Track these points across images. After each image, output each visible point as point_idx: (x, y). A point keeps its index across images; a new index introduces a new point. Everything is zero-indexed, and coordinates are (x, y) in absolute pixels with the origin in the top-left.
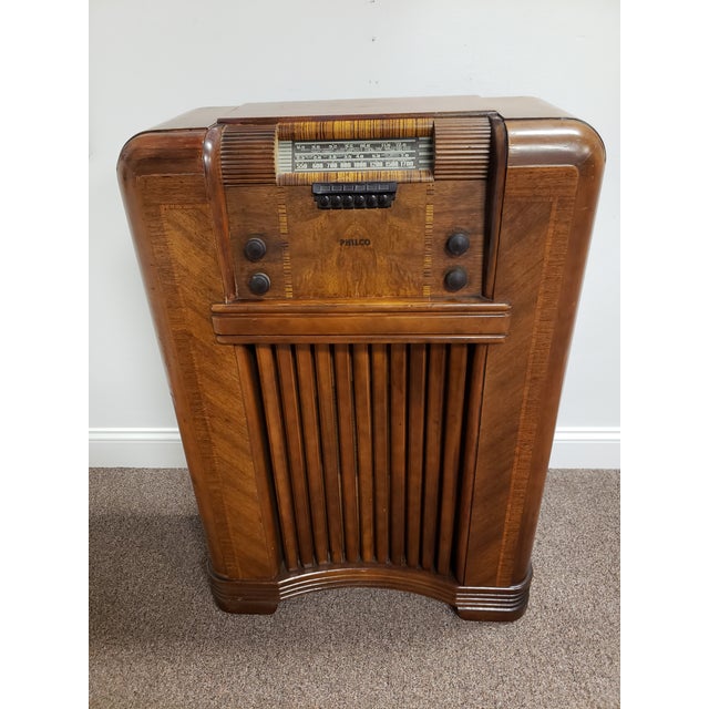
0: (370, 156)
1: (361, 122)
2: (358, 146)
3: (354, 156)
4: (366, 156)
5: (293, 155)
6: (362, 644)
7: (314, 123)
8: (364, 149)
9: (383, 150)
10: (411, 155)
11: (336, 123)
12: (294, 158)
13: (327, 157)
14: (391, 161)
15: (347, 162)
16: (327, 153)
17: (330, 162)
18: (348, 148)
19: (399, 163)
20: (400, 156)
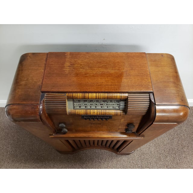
0: (102, 104)
1: (100, 94)
2: (98, 101)
3: (96, 104)
4: (101, 104)
5: (73, 103)
6: (94, 161)
7: (81, 94)
8: (100, 102)
9: (107, 102)
10: (117, 104)
11: (90, 94)
12: (74, 105)
13: (86, 104)
14: (110, 106)
15: (94, 106)
16: (86, 103)
17: (88, 106)
18: (94, 102)
19: (113, 107)
20: (114, 105)
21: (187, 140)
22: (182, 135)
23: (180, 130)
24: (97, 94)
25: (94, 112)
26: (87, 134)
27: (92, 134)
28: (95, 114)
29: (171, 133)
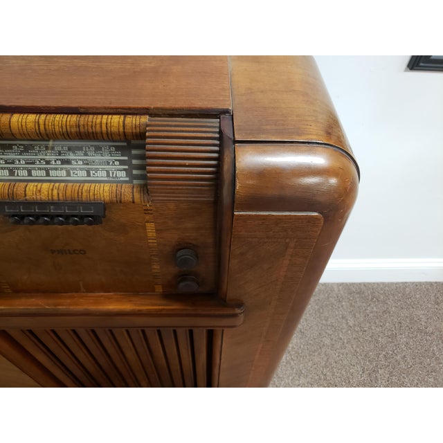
0: (69, 162)
1: (51, 117)
2: (51, 148)
3: (48, 162)
4: (63, 162)
8: (60, 153)
9: (86, 154)
10: (122, 163)
13: (13, 163)
14: (97, 170)
15: (40, 169)
16: (12, 156)
17: (18, 169)
18: (39, 151)
19: (108, 172)
20: (108, 164)
21: (414, 372)
22: (398, 358)
23: (393, 344)
24: (43, 117)
25: (40, 191)
26: (50, 301)
27: (69, 301)
28: (44, 196)
29: (368, 353)
